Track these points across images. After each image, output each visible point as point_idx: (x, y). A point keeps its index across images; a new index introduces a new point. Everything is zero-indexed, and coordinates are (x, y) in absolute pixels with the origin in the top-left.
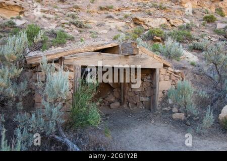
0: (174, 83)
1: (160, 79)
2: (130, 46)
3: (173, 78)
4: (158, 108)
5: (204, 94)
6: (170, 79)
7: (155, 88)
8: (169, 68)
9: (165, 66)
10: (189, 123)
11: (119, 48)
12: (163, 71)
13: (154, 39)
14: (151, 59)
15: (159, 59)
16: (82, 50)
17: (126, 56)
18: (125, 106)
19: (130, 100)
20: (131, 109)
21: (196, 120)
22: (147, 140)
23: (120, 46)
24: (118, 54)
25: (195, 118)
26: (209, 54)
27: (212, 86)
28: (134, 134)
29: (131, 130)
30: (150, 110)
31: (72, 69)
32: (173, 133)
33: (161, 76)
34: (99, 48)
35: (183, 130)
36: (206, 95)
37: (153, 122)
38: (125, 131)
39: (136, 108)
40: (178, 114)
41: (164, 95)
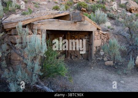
0: (102, 41)
1: (95, 38)
2: (79, 15)
3: (103, 38)
4: (94, 59)
5: (124, 47)
6: (101, 38)
7: (92, 45)
8: (100, 31)
9: (98, 29)
10: (117, 67)
11: (70, 16)
12: (97, 33)
13: (81, 9)
14: (90, 24)
15: (95, 25)
16: (45, 17)
17: (75, 22)
18: (69, 58)
19: (72, 54)
20: (73, 60)
21: (120, 65)
22: (94, 81)
23: (71, 15)
24: (69, 20)
25: (119, 64)
26: (126, 21)
27: (126, 42)
28: (84, 77)
29: (80, 75)
30: (88, 60)
31: (40, 33)
32: (108, 74)
33: (96, 36)
34: (57, 16)
35: (114, 72)
36: (125, 49)
37: (93, 68)
38: (77, 76)
39: (77, 59)
40: (108, 62)
41: (97, 49)
